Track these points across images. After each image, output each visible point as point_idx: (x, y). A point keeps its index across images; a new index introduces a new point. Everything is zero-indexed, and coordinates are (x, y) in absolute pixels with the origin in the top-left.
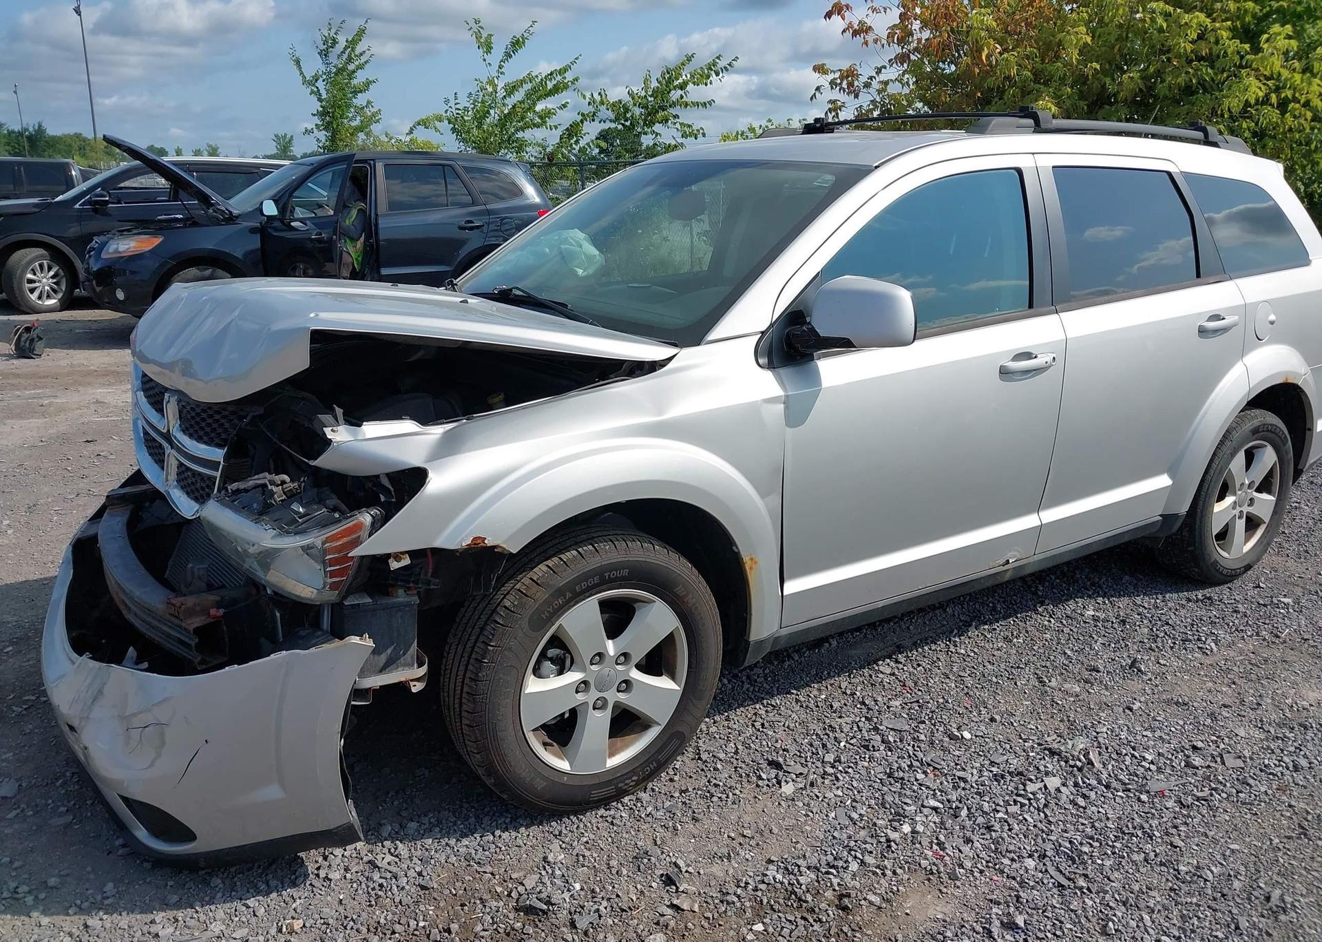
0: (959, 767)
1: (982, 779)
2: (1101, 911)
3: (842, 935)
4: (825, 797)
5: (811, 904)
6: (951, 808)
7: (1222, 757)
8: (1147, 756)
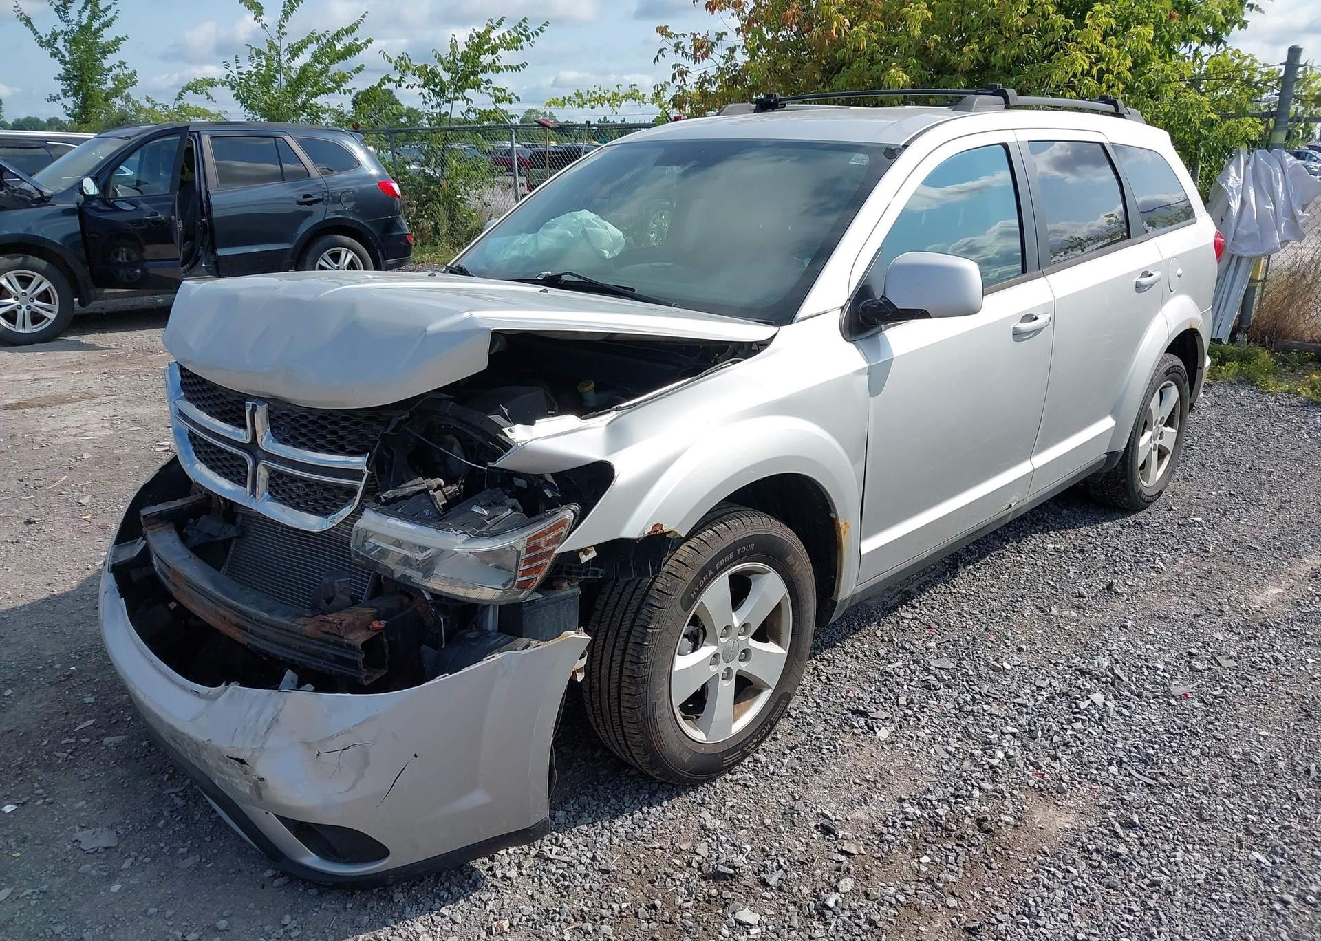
0: (1013, 695)
1: (1039, 702)
2: (1190, 802)
3: (997, 855)
4: (918, 737)
5: (959, 832)
6: (1025, 732)
7: (1215, 659)
8: (1159, 666)
